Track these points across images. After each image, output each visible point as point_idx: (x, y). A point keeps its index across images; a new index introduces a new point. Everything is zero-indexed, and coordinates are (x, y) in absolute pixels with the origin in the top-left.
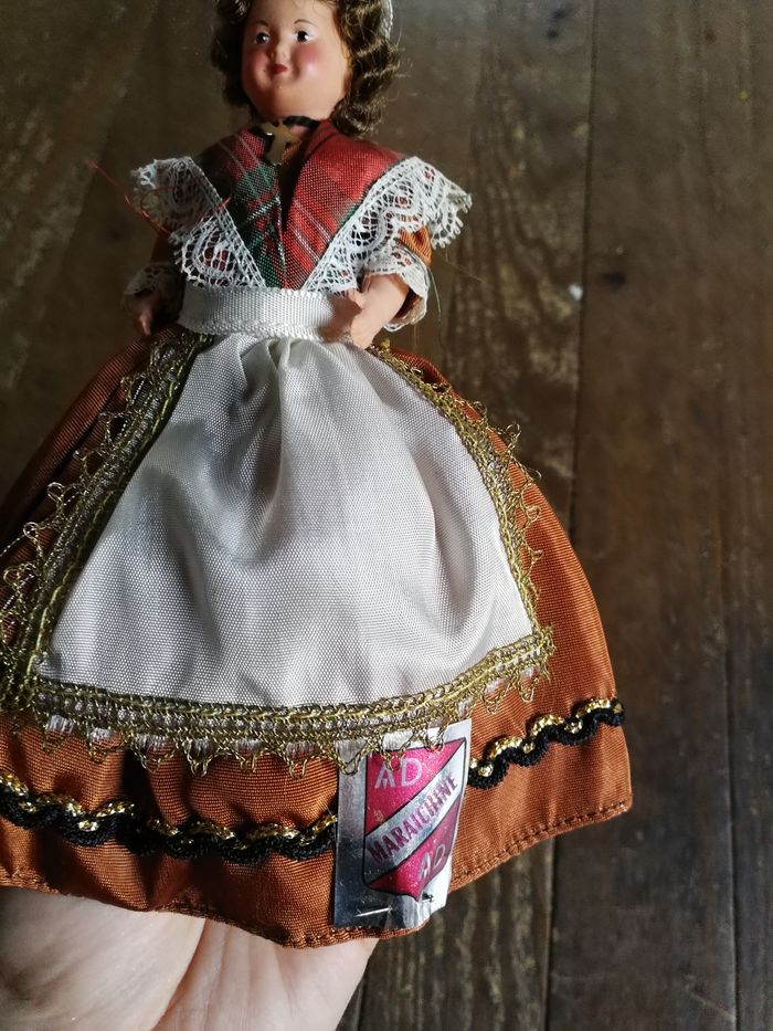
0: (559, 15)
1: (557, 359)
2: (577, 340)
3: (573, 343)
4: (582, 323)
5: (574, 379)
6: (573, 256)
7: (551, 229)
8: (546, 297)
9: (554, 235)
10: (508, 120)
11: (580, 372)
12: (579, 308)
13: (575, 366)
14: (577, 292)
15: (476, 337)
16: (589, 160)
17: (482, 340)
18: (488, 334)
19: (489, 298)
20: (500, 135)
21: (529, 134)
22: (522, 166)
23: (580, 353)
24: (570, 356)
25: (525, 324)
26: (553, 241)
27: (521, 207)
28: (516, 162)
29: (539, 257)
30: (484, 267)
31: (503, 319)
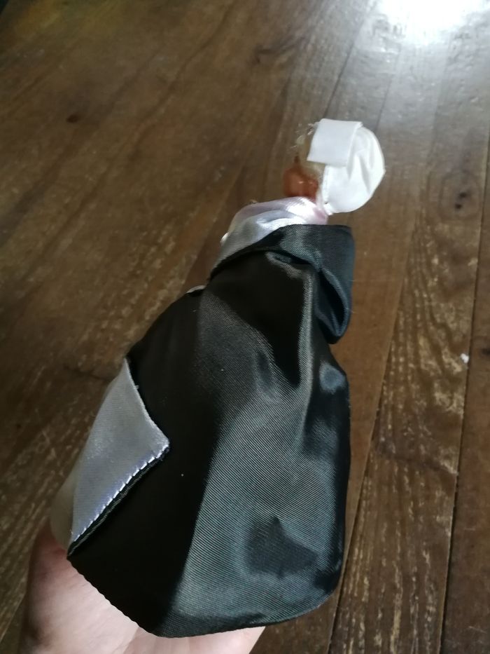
0: (463, 196)
1: (451, 398)
2: (465, 388)
3: (462, 389)
4: (468, 378)
5: (461, 412)
6: (464, 336)
7: (452, 318)
8: (446, 359)
9: (452, 323)
10: (429, 252)
11: (465, 408)
12: (467, 368)
13: (463, 404)
14: (465, 358)
15: (402, 379)
16: (477, 280)
17: (406, 381)
18: (409, 378)
19: (411, 356)
20: (424, 260)
21: (441, 262)
22: (436, 280)
23: (466, 397)
24: (459, 397)
25: (432, 374)
26: (452, 326)
27: (434, 304)
28: (433, 276)
29: (443, 335)
30: (410, 337)
31: (419, 370)
